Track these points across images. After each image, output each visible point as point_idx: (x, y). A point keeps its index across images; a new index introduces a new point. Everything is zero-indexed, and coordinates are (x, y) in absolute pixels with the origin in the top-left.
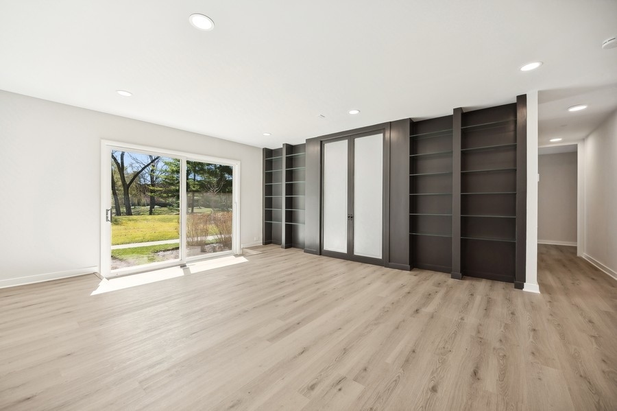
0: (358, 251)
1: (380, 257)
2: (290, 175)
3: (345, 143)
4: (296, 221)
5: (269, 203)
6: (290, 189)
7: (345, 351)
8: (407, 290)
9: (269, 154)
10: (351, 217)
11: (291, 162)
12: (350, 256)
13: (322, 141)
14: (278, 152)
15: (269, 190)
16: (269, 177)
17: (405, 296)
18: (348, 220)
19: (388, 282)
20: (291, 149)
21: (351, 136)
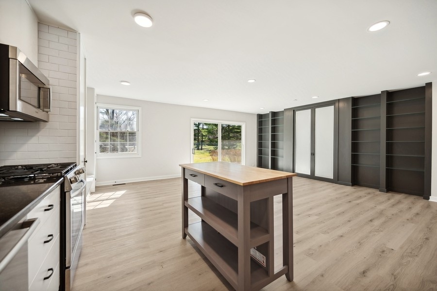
0: (317, 174)
1: (332, 177)
2: (274, 130)
3: (309, 111)
4: (277, 155)
5: (260, 145)
6: (274, 137)
7: (311, 209)
8: (346, 194)
9: (261, 117)
10: (313, 154)
11: (274, 122)
12: (312, 177)
13: (294, 110)
14: (266, 115)
15: (260, 138)
16: (260, 131)
17: (345, 196)
18: (311, 156)
19: (335, 190)
20: (274, 114)
21: (313, 107)
